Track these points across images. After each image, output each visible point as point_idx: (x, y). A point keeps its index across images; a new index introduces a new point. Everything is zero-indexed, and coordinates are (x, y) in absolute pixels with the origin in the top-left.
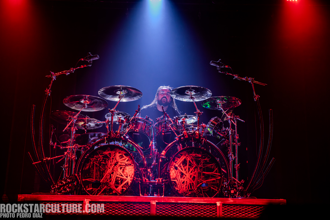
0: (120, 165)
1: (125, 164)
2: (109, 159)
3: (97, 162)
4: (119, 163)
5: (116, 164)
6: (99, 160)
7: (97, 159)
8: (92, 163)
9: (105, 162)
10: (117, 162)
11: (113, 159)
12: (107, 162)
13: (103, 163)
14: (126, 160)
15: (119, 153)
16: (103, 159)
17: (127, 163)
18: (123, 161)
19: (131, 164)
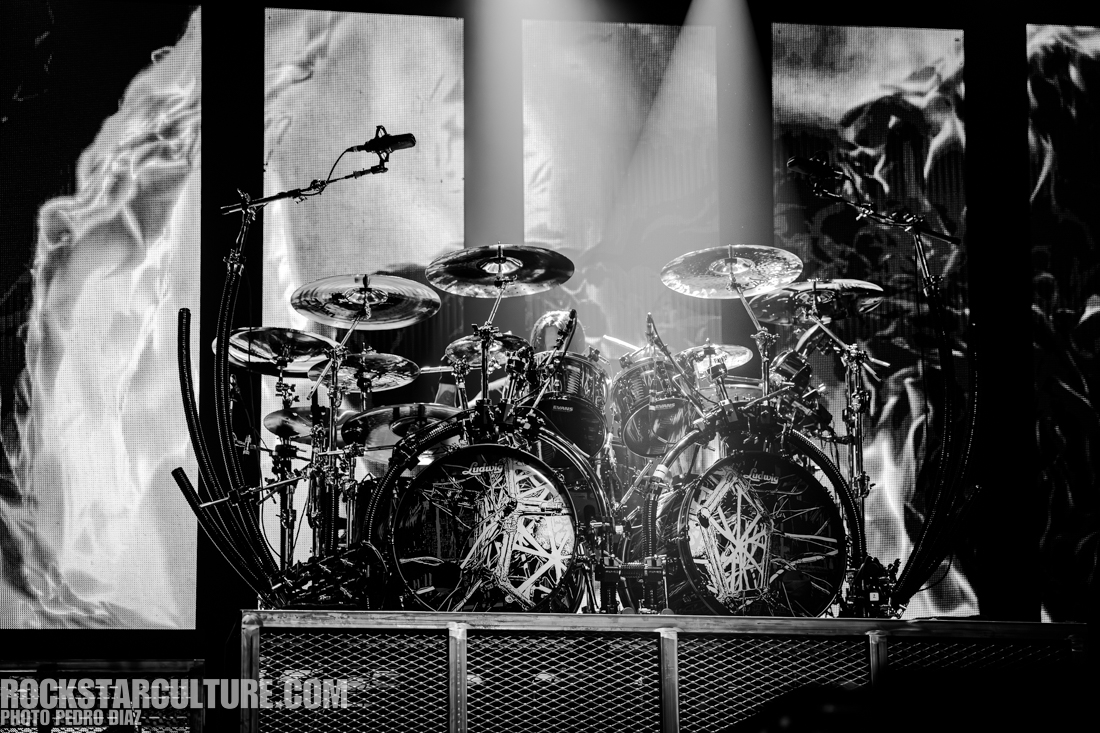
0: (524, 513)
1: (539, 511)
2: (484, 491)
3: (446, 502)
4: (520, 507)
5: (508, 511)
6: (449, 494)
7: (444, 492)
8: (426, 505)
9: (471, 501)
10: (514, 504)
11: (497, 491)
12: (478, 502)
13: (466, 504)
14: (544, 495)
15: (519, 472)
16: (464, 493)
17: (545, 505)
18: (534, 501)
19: (559, 510)
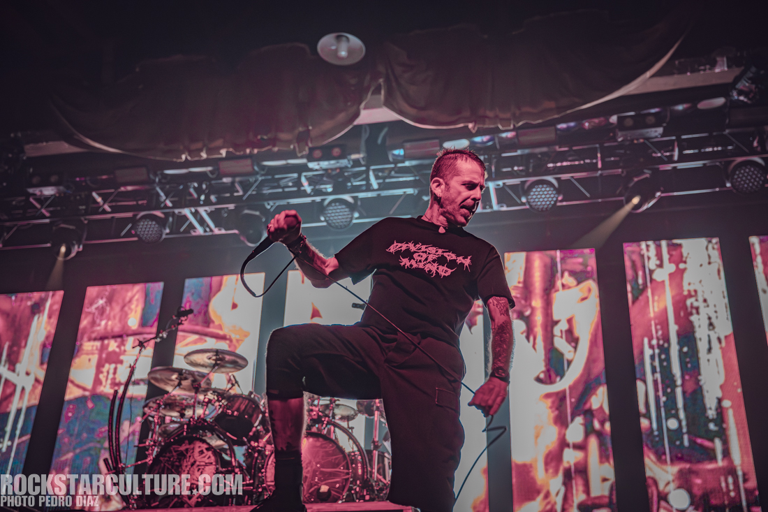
0: (198, 466)
1: (204, 464)
2: (185, 457)
3: (170, 463)
4: (198, 463)
5: (192, 465)
6: (172, 459)
7: (170, 458)
8: (162, 465)
9: (179, 462)
10: (195, 462)
11: (190, 456)
12: (182, 462)
13: (177, 463)
14: (207, 457)
15: (200, 447)
16: (178, 459)
17: (207, 461)
18: (203, 460)
19: (211, 463)
